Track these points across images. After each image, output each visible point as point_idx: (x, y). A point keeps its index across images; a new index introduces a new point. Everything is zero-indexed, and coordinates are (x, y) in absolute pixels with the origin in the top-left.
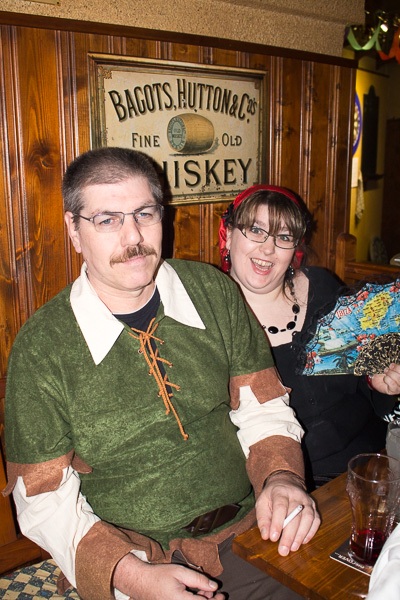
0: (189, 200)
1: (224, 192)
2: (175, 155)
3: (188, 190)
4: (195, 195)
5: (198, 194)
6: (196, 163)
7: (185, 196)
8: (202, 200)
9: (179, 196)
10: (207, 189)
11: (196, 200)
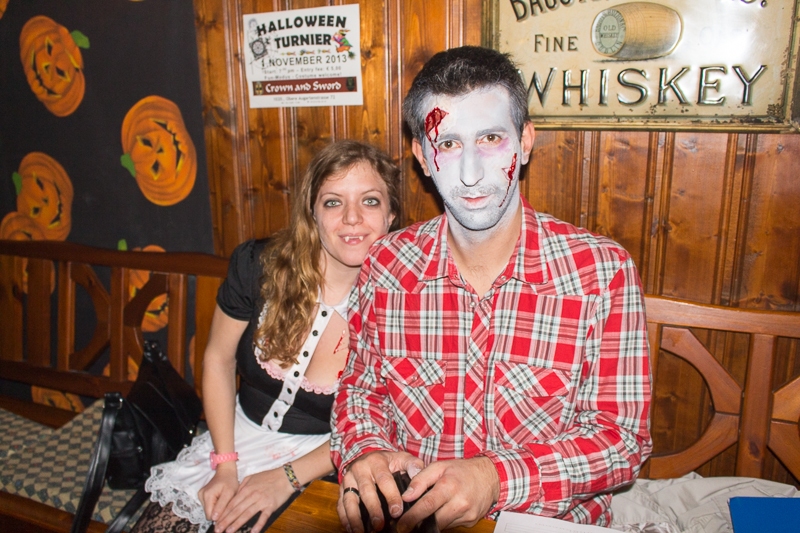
0: (625, 124)
1: (697, 116)
2: (603, 61)
3: (625, 111)
4: (637, 117)
5: (644, 117)
6: (640, 72)
7: (618, 118)
8: (652, 125)
9: (608, 117)
10: (660, 110)
11: (639, 124)
